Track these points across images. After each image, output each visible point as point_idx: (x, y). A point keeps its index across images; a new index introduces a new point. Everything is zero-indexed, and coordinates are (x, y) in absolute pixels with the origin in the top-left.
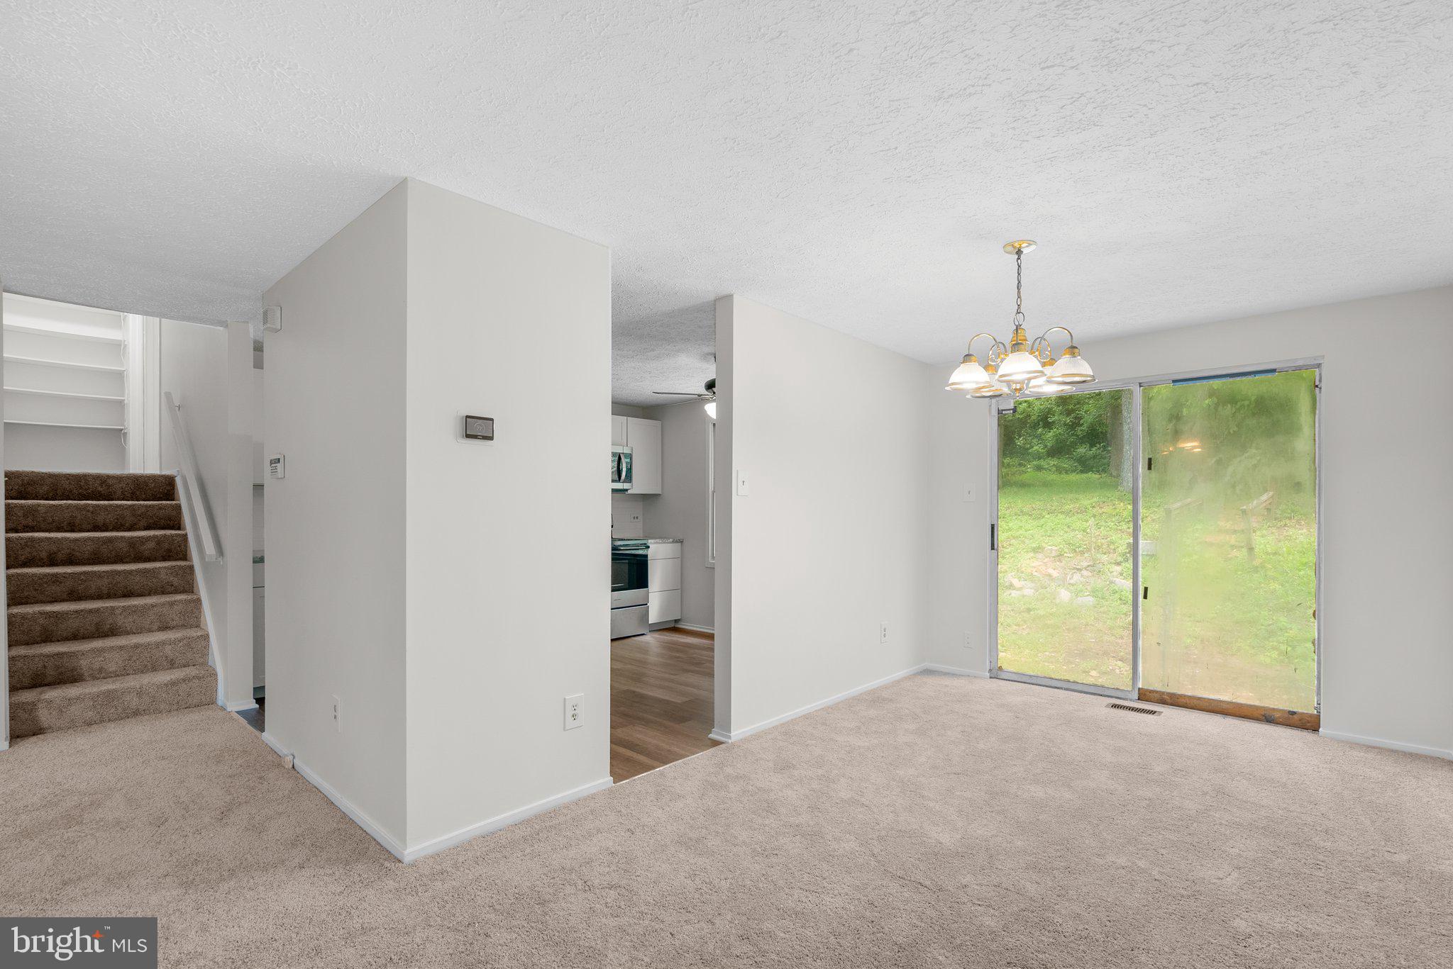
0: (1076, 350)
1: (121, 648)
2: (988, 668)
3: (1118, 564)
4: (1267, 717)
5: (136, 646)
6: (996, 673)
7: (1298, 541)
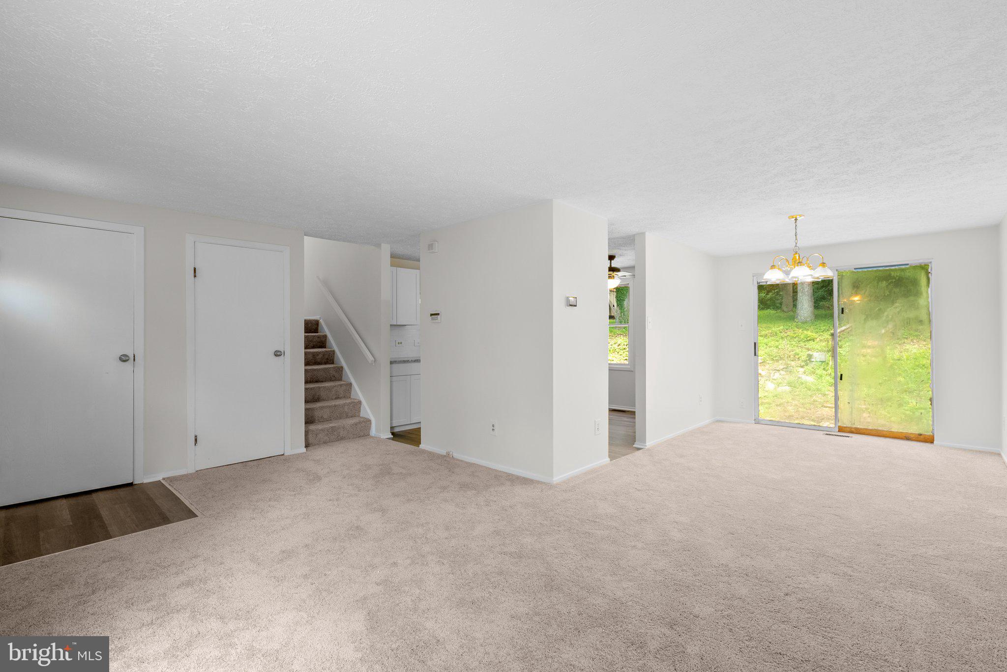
0: (825, 264)
1: (330, 407)
2: (754, 419)
3: (802, 367)
4: (907, 438)
5: (335, 406)
6: (757, 421)
7: (913, 352)
